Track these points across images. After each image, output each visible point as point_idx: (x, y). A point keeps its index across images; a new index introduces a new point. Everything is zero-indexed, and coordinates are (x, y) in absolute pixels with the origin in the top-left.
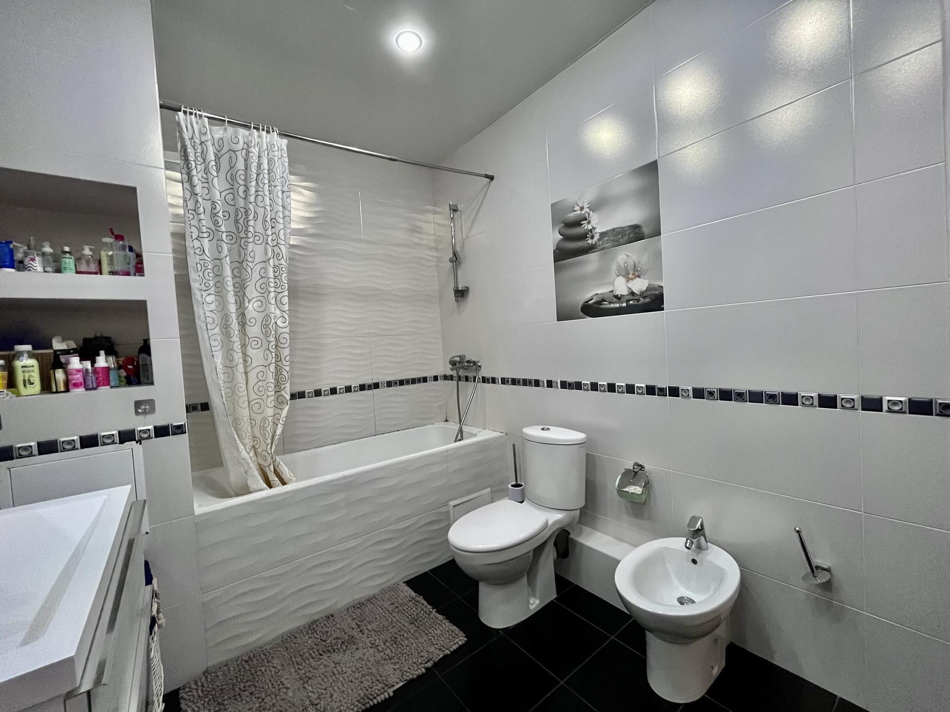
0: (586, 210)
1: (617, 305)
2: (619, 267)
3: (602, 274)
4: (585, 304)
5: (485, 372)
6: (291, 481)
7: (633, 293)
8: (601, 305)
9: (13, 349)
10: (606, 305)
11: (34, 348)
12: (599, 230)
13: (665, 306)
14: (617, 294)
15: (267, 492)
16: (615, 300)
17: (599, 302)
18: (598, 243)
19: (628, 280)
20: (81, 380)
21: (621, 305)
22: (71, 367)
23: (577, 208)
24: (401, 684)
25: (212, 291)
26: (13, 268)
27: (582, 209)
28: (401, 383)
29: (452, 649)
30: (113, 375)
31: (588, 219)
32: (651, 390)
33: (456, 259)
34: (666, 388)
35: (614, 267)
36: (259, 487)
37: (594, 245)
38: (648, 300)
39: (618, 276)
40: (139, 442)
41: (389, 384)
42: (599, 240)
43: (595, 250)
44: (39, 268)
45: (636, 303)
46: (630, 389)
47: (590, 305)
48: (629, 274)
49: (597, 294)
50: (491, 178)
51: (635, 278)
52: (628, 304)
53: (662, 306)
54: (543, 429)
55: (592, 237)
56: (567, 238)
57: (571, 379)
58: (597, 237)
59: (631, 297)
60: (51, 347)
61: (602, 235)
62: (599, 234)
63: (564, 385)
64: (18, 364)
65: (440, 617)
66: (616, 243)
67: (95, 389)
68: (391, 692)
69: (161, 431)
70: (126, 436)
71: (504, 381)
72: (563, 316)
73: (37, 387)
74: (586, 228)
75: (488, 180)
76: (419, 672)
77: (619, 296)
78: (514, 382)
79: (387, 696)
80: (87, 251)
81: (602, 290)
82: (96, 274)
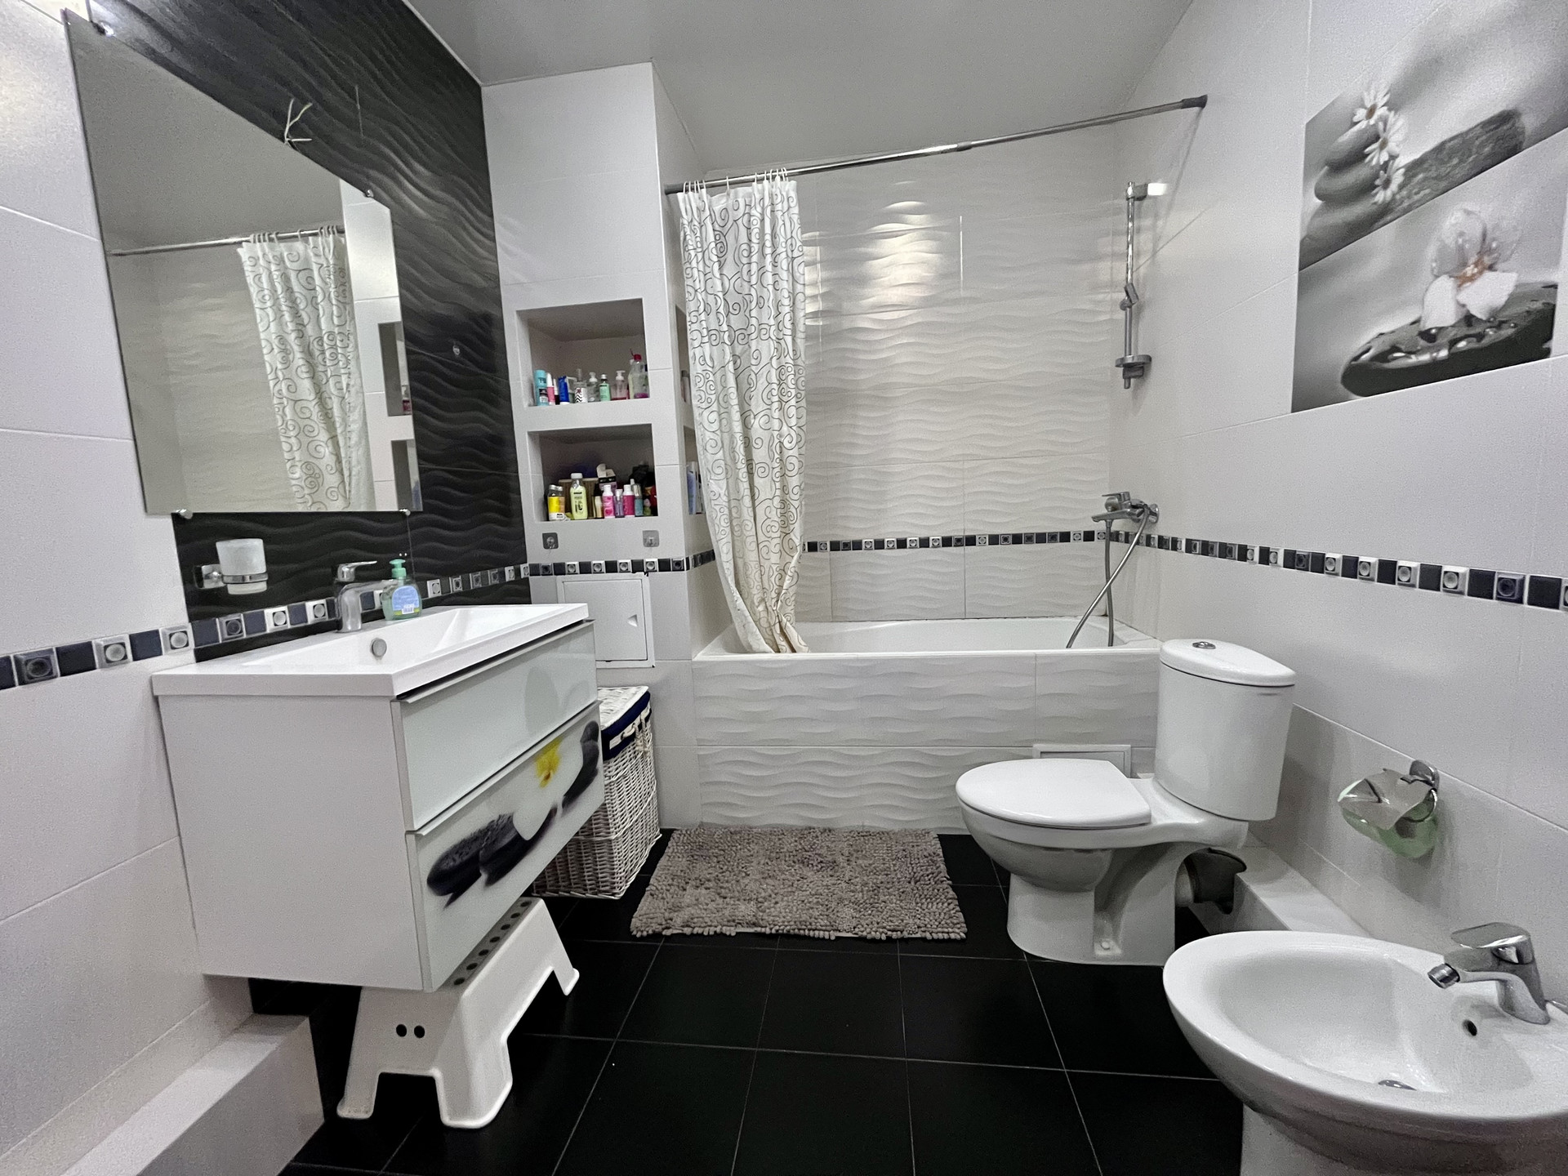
0: (1381, 111)
1: (1425, 358)
2: (1442, 250)
3: (1402, 275)
4: (1353, 363)
5: (1163, 529)
6: (801, 650)
7: (1469, 319)
8: (1388, 361)
9: (569, 478)
10: (1401, 361)
11: (584, 477)
12: (1404, 160)
13: (1555, 344)
14: (1428, 326)
15: (773, 656)
16: (1422, 343)
17: (1383, 356)
18: (1398, 197)
19: (1462, 281)
20: (611, 508)
21: (1435, 354)
22: (604, 494)
23: (1361, 113)
24: (850, 935)
25: (715, 407)
26: (568, 401)
27: (1371, 112)
28: (1017, 539)
29: (935, 936)
30: (638, 503)
31: (1383, 136)
32: (1482, 584)
33: (1131, 303)
34: (1522, 581)
35: (1431, 251)
36: (762, 649)
37: (1389, 203)
38: (1508, 332)
39: (1437, 277)
40: (647, 573)
41: (994, 540)
42: (1401, 187)
43: (1389, 218)
44: (584, 399)
45: (1474, 345)
46: (1431, 578)
47: (1364, 366)
48: (1465, 265)
49: (1382, 334)
50: (1201, 102)
51: (1481, 273)
52: (1453, 350)
53: (1545, 346)
54: (1197, 645)
55: (1387, 184)
56: (1330, 199)
57: (1303, 548)
58: (1398, 178)
59: (1465, 331)
60: (597, 477)
61: (1413, 169)
62: (1402, 171)
63: (1294, 560)
64: (573, 490)
65: (951, 893)
66: (1443, 184)
67: (623, 517)
68: (833, 936)
69: (664, 565)
70: (638, 566)
71: (1190, 546)
72: (1305, 398)
73: (584, 512)
74: (1374, 162)
75: (1196, 109)
76: (877, 936)
77: (1434, 331)
78: (1206, 548)
79: (827, 937)
80: (620, 377)
81: (1393, 323)
82: (625, 399)
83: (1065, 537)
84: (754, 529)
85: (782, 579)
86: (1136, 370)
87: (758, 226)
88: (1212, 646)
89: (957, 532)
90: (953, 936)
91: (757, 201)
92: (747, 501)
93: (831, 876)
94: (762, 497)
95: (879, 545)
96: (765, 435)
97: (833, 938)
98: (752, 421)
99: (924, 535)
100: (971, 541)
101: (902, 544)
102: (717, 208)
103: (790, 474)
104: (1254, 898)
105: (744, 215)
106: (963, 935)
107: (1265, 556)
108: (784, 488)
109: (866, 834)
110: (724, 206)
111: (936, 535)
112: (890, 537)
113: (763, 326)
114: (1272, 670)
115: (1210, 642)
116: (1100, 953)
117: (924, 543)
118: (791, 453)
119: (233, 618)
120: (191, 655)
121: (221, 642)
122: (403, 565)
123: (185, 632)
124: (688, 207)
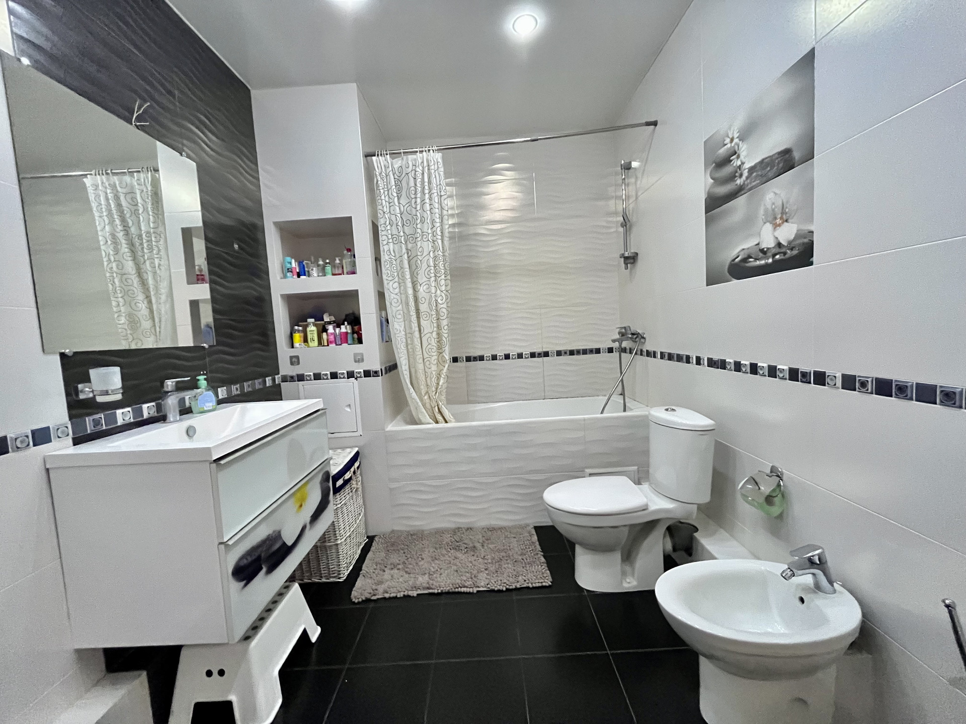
0: (736, 140)
1: (763, 262)
2: (766, 210)
3: (749, 222)
4: (732, 262)
5: (648, 346)
6: (451, 421)
7: (779, 245)
8: (747, 263)
9: (307, 321)
10: (753, 263)
11: (316, 321)
12: (747, 165)
13: (815, 259)
14: (763, 247)
15: (435, 425)
16: (761, 255)
17: (745, 260)
18: (746, 183)
19: (776, 226)
20: (333, 339)
21: (767, 261)
22: (329, 331)
23: (728, 140)
24: (485, 589)
25: (396, 279)
26: (305, 275)
27: (732, 140)
28: (572, 353)
29: (534, 585)
30: (350, 337)
31: (738, 152)
32: (794, 375)
33: (626, 224)
34: (810, 373)
35: (762, 212)
36: (427, 422)
37: (742, 185)
38: (795, 252)
39: (765, 223)
40: (356, 379)
41: (559, 353)
42: (747, 178)
43: (743, 192)
44: (315, 275)
45: (783, 257)
46: (773, 372)
47: (736, 264)
48: (776, 218)
49: (744, 249)
50: (655, 124)
51: (783, 223)
52: (774, 259)
53: (811, 260)
54: (667, 410)
55: (741, 176)
56: (718, 182)
57: (716, 357)
58: (745, 174)
59: (778, 250)
60: (323, 320)
61: (752, 170)
62: (747, 170)
63: (712, 363)
64: (308, 329)
65: (543, 560)
66: (765, 179)
67: (341, 345)
68: (475, 590)
69: (367, 374)
70: (351, 375)
71: (662, 356)
72: (712, 279)
73: (316, 343)
74: (735, 165)
75: (653, 127)
76: (501, 588)
77: (765, 249)
78: (670, 357)
80: (338, 261)
81: (749, 244)
82: (340, 274)
83: (598, 351)
84: (421, 351)
85: (438, 379)
86: (631, 260)
87: (420, 177)
88: (673, 410)
89: (537, 349)
90: (544, 584)
91: (420, 164)
92: (417, 334)
93: (473, 555)
94: (425, 332)
95: (494, 358)
96: (427, 296)
97: (475, 592)
98: (419, 287)
99: (520, 351)
100: (546, 354)
101: (507, 357)
102: (396, 166)
103: (442, 318)
104: (703, 547)
105: (412, 170)
106: (550, 584)
107: (699, 361)
108: (439, 327)
109: (492, 529)
110: (400, 165)
111: (526, 351)
112: (500, 353)
113: (424, 233)
114: (703, 422)
115: (674, 408)
116: (626, 585)
117: (520, 356)
118: (442, 306)
119: (96, 416)
120: (70, 441)
121: (89, 432)
122: (205, 379)
123: (67, 427)
124: (379, 165)
